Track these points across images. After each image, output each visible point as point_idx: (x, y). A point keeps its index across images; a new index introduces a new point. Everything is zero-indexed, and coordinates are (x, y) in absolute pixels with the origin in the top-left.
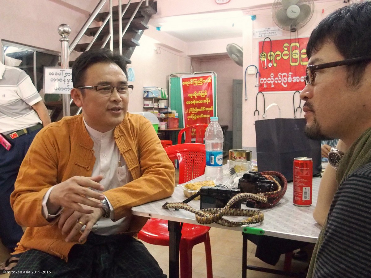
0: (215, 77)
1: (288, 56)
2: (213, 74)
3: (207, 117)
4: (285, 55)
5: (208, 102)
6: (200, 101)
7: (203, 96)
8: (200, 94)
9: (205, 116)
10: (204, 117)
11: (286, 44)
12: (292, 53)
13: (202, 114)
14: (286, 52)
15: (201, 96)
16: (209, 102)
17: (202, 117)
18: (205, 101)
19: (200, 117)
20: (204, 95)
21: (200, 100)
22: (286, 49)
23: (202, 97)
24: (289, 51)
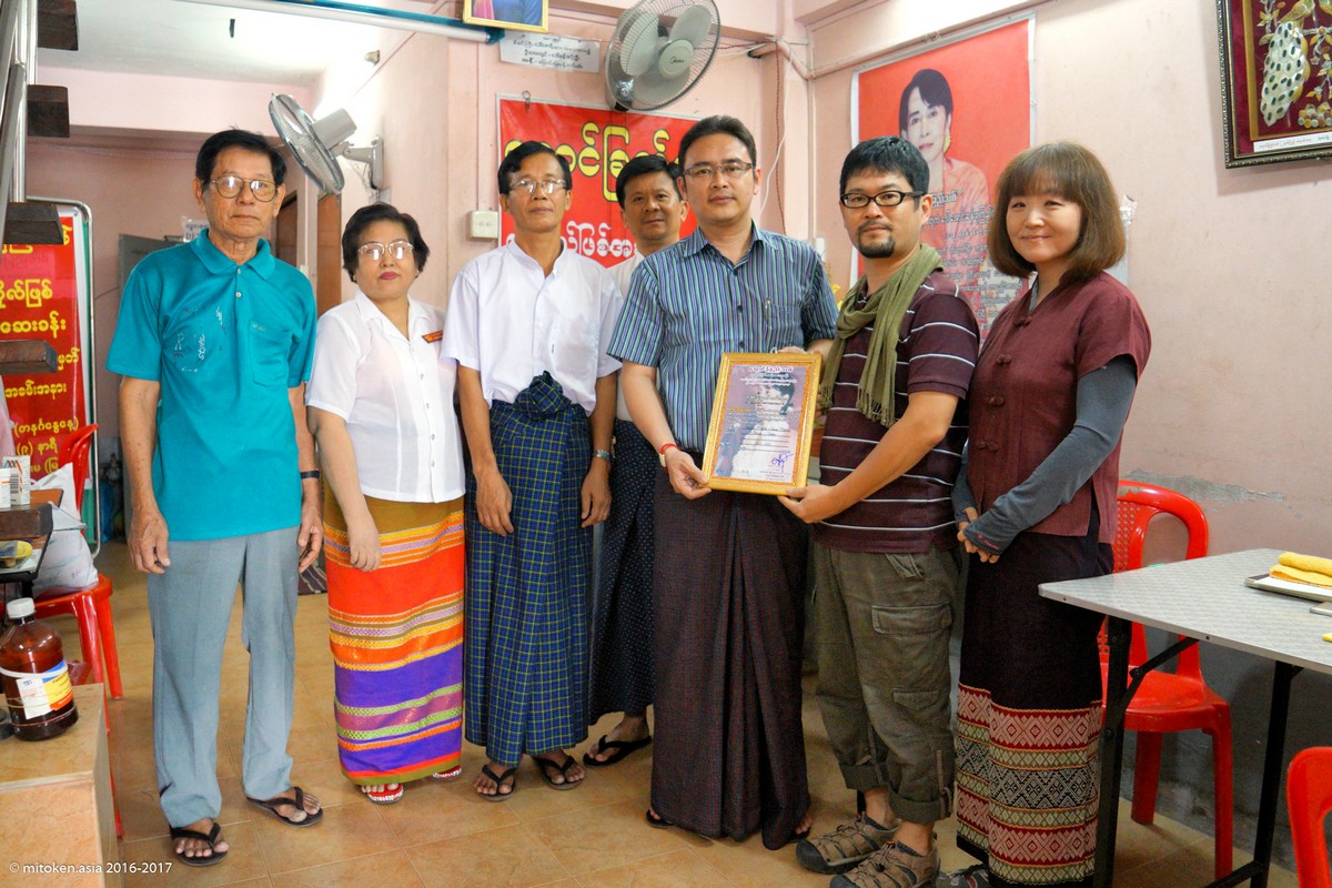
0: (86, 226)
1: (598, 167)
2: (80, 214)
3: (53, 392)
4: (589, 161)
5: (55, 328)
6: (22, 324)
7: (32, 301)
8: (20, 294)
9: (43, 389)
10: (41, 393)
11: (591, 127)
12: (608, 159)
13: (29, 382)
14: (590, 152)
15: (24, 301)
16: (59, 331)
17: (29, 394)
18: (42, 326)
19: (22, 394)
20: (38, 297)
21: (21, 320)
22: (590, 141)
23: (29, 305)
24: (600, 150)
